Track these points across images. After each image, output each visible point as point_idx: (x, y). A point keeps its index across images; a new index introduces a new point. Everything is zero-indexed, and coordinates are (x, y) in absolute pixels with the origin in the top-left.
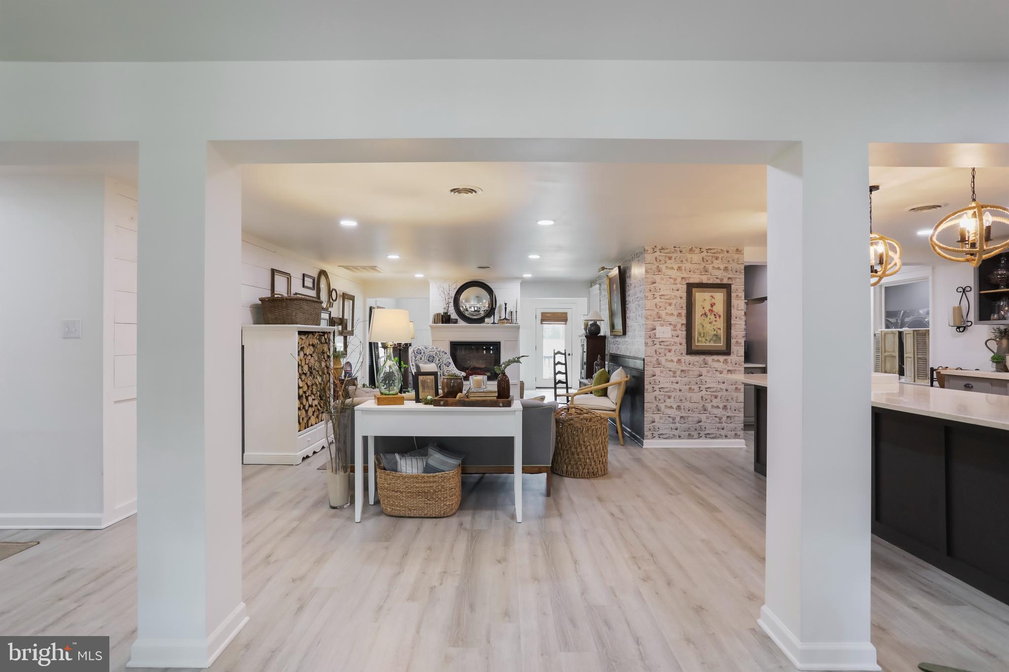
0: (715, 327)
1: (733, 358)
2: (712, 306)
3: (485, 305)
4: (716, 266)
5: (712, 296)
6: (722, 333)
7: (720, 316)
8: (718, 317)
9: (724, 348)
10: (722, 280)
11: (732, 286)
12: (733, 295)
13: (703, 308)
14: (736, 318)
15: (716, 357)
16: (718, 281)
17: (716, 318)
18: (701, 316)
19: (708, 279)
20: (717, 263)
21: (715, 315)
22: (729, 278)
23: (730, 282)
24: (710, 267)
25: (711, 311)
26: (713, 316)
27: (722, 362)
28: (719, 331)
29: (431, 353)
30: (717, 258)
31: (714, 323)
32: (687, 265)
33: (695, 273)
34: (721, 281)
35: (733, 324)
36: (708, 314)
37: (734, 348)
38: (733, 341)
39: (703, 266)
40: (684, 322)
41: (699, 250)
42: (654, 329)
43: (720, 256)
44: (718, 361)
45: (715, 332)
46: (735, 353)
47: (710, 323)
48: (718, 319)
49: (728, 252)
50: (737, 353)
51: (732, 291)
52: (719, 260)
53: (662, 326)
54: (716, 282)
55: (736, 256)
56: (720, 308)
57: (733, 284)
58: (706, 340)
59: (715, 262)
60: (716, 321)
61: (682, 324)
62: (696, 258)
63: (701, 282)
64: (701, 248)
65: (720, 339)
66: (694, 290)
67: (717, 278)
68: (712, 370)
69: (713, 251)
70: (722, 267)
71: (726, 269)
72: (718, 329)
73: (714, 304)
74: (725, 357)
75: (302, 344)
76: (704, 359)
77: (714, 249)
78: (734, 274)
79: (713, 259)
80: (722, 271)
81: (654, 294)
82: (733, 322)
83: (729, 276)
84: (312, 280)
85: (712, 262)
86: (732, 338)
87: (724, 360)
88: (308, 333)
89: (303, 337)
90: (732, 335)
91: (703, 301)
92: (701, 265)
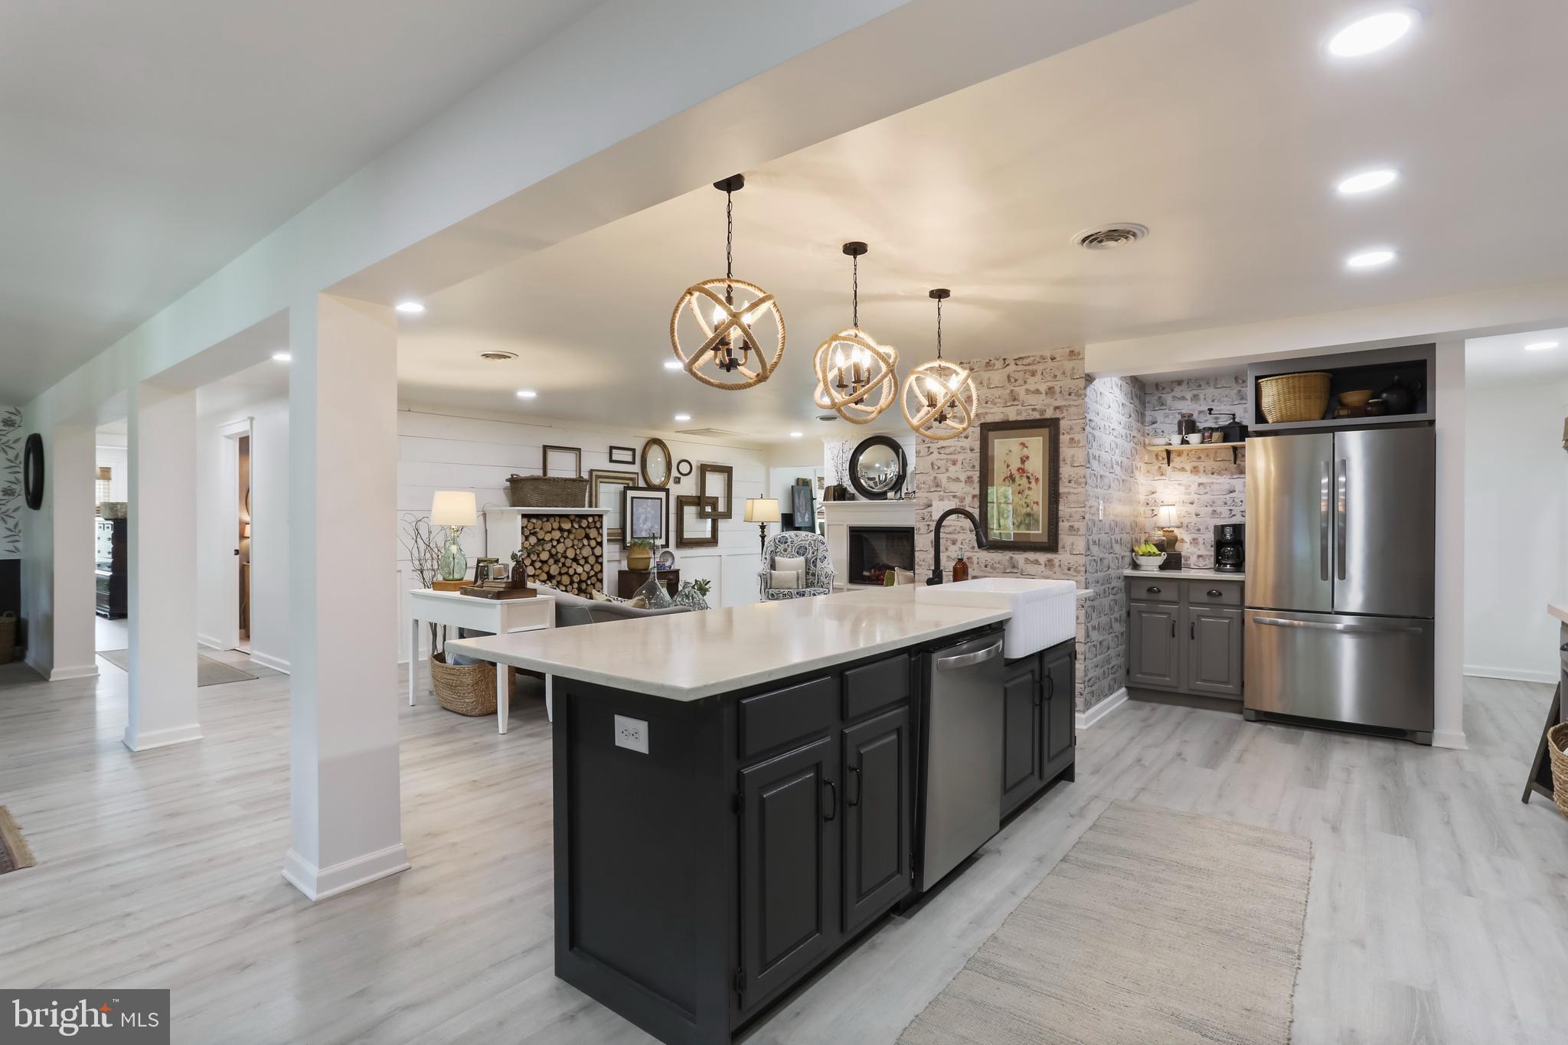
0: (1028, 501)
1: (1062, 557)
2: (1023, 461)
3: (892, 471)
4: (1032, 388)
5: (1023, 445)
6: (1040, 511)
7: (1037, 480)
8: (1033, 481)
9: (1045, 539)
10: (1043, 412)
11: (1061, 422)
12: (1064, 439)
13: (1008, 466)
14: (1070, 482)
15: (1032, 555)
16: (1036, 416)
17: (1030, 483)
18: (1004, 480)
19: (1019, 413)
20: (1033, 383)
21: (1028, 478)
22: (1056, 408)
23: (1058, 415)
24: (1021, 391)
25: (1021, 470)
26: (1025, 479)
27: (1043, 564)
28: (1035, 507)
29: (803, 542)
30: (1033, 374)
31: (1027, 492)
32: (983, 392)
33: (995, 404)
34: (1042, 414)
35: (1064, 493)
36: (1017, 476)
37: (1065, 539)
38: (1063, 526)
39: (1008, 391)
40: (977, 492)
41: (1003, 362)
42: (930, 506)
43: (1039, 368)
44: (1037, 562)
45: (1029, 509)
46: (1068, 548)
47: (1019, 493)
48: (1033, 485)
49: (1053, 359)
50: (1072, 549)
51: (1062, 431)
52: (1038, 376)
53: (942, 499)
54: (1032, 418)
55: (1068, 365)
56: (1037, 465)
57: (1063, 418)
58: (1012, 523)
59: (1031, 380)
60: (1030, 489)
61: (974, 496)
62: (997, 377)
63: (1005, 419)
64: (1004, 359)
65: (1037, 521)
66: (991, 434)
67: (1034, 410)
69: (1026, 361)
70: (1043, 388)
71: (1050, 391)
72: (1034, 503)
73: (1028, 458)
74: (1049, 556)
75: (534, 528)
76: (1011, 558)
77: (1029, 356)
78: (1066, 400)
79: (1027, 376)
80: (1043, 396)
81: (929, 447)
82: (1062, 490)
83: (1057, 404)
84: (630, 453)
85: (1025, 382)
86: (1060, 520)
87: (1048, 561)
88: (548, 516)
89: (534, 521)
90: (1061, 514)
91: (1007, 454)
92: (1006, 389)
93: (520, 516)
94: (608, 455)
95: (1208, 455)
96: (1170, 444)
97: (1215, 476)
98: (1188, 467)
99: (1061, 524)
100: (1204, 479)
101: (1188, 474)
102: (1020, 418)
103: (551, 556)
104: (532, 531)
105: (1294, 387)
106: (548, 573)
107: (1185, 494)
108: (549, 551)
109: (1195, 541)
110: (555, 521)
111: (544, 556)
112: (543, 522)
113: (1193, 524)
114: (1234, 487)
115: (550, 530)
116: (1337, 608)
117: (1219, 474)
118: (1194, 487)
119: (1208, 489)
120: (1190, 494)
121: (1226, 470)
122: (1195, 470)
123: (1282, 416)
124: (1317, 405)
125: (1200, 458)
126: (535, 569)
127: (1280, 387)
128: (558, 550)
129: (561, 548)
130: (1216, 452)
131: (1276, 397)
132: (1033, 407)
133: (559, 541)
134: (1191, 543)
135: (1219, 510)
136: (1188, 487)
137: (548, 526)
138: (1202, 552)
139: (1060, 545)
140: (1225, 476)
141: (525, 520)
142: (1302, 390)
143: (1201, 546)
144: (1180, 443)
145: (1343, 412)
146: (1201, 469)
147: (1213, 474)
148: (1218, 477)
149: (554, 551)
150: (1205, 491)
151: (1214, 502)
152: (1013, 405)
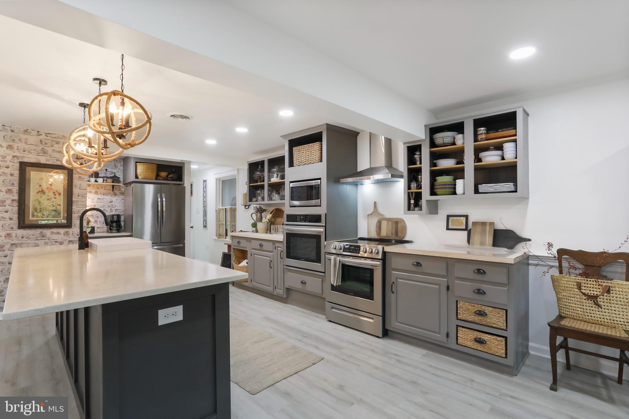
0: (54, 204)
4: (57, 149)
5: (51, 176)
6: (62, 208)
7: (59, 194)
8: (57, 194)
9: (64, 222)
13: (40, 186)
14: (78, 196)
15: (55, 230)
17: (55, 195)
18: (38, 192)
19: (47, 160)
21: (54, 193)
24: (50, 150)
25: (49, 189)
26: (52, 193)
27: (62, 234)
28: (58, 207)
31: (53, 199)
32: (21, 145)
33: (31, 153)
34: (61, 163)
35: (75, 201)
36: (47, 191)
37: (75, 222)
38: (75, 216)
39: (40, 148)
40: (16, 198)
41: (36, 132)
43: (61, 141)
44: (58, 233)
45: (54, 208)
46: (77, 226)
47: (48, 200)
48: (57, 196)
51: (74, 172)
52: (61, 145)
54: (56, 164)
56: (59, 187)
58: (43, 215)
59: (56, 146)
60: (55, 198)
61: (13, 200)
62: (33, 139)
63: (38, 162)
64: (38, 132)
65: (60, 213)
66: (29, 168)
67: (57, 160)
68: (51, 242)
69: (52, 136)
72: (58, 205)
73: (54, 183)
74: (66, 230)
76: (41, 232)
77: (55, 134)
79: (53, 143)
82: (74, 199)
85: (52, 146)
86: (73, 213)
87: (65, 232)
90: (73, 210)
91: (40, 180)
92: (38, 147)
95: (102, 187)
96: (90, 181)
97: (105, 196)
98: (93, 191)
99: (73, 215)
100: (100, 197)
101: (93, 194)
102: (48, 163)
105: (149, 168)
107: (92, 202)
109: (96, 221)
113: (95, 215)
114: (112, 200)
116: (163, 241)
117: (106, 195)
118: (96, 200)
119: (102, 201)
120: (94, 202)
121: (109, 193)
122: (96, 193)
123: (144, 177)
124: (154, 176)
125: (98, 188)
127: (144, 167)
130: (105, 186)
131: (143, 170)
132: (57, 159)
134: (94, 222)
136: (93, 199)
138: (99, 226)
139: (73, 225)
140: (109, 196)
142: (151, 169)
143: (99, 223)
144: (94, 181)
146: (99, 192)
147: (104, 195)
148: (106, 196)
150: (101, 201)
151: (104, 206)
152: (44, 156)
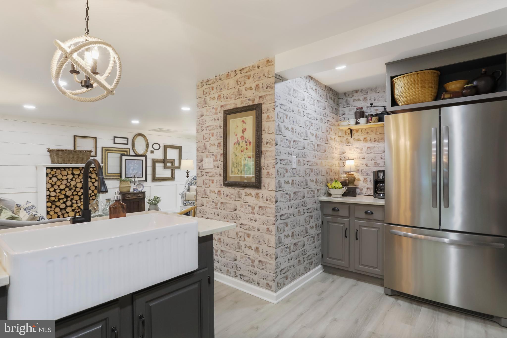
0: (246, 156)
1: (263, 192)
2: (243, 132)
4: (248, 86)
5: (243, 121)
7: (250, 143)
8: (248, 144)
9: (253, 180)
10: (253, 101)
11: (263, 106)
12: (264, 116)
13: (236, 135)
14: (267, 144)
15: (248, 191)
16: (250, 103)
18: (234, 144)
19: (242, 103)
20: (249, 83)
21: (246, 142)
22: (260, 97)
23: (261, 102)
24: (243, 89)
25: (243, 137)
26: (244, 142)
27: (254, 196)
28: (249, 160)
30: (249, 78)
31: (245, 151)
32: (225, 92)
33: (231, 98)
34: (253, 102)
36: (240, 141)
37: (265, 180)
38: (264, 172)
39: (237, 90)
40: (222, 152)
41: (234, 73)
42: (202, 161)
43: (251, 73)
44: (250, 195)
45: (246, 162)
46: (266, 187)
47: (242, 152)
48: (248, 146)
49: (258, 67)
50: (268, 187)
51: (263, 111)
52: (251, 79)
53: (207, 157)
54: (248, 105)
55: (266, 69)
56: (250, 135)
57: (264, 103)
58: (238, 171)
59: (248, 81)
60: (247, 149)
61: (221, 154)
62: (231, 82)
63: (235, 107)
64: (235, 71)
65: (250, 168)
66: (228, 116)
67: (249, 100)
68: (245, 205)
69: (245, 71)
70: (253, 86)
71: (257, 87)
73: (245, 129)
74: (257, 191)
75: (55, 174)
76: (239, 192)
77: (247, 67)
78: (265, 91)
79: (246, 79)
80: (254, 91)
81: (202, 127)
82: (263, 149)
83: (260, 95)
84: (126, 140)
85: (245, 83)
86: (262, 168)
87: (256, 194)
88: (65, 168)
89: (55, 170)
90: (262, 164)
91: (236, 128)
92: (236, 89)
93: (46, 168)
94: (113, 140)
95: (372, 131)
96: (350, 125)
97: (376, 143)
98: (362, 138)
99: (263, 171)
100: (370, 145)
101: (362, 142)
102: (242, 105)
103: (67, 186)
104: (54, 175)
105: (414, 81)
106: (65, 195)
107: (360, 153)
108: (66, 184)
109: (365, 180)
110: (69, 170)
111: (63, 187)
112: (61, 171)
113: (364, 170)
115: (66, 174)
116: (443, 227)
117: (378, 141)
118: (365, 149)
119: (372, 151)
120: (362, 153)
121: (382, 139)
122: (365, 140)
123: (407, 101)
124: (430, 92)
125: (368, 133)
126: (56, 193)
127: (406, 81)
128: (71, 184)
129: (73, 183)
130: (376, 129)
131: (403, 89)
132: (249, 98)
133: (72, 180)
134: (363, 181)
135: (378, 162)
136: (361, 149)
137: (65, 173)
138: (368, 186)
139: (262, 184)
140: (381, 143)
141: (49, 171)
142: (419, 82)
143: (369, 183)
144: (355, 123)
145: (446, 96)
146: (369, 139)
147: (375, 141)
148: (378, 143)
149: (68, 184)
150: (371, 151)
151: (375, 158)
152: (239, 98)
